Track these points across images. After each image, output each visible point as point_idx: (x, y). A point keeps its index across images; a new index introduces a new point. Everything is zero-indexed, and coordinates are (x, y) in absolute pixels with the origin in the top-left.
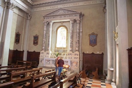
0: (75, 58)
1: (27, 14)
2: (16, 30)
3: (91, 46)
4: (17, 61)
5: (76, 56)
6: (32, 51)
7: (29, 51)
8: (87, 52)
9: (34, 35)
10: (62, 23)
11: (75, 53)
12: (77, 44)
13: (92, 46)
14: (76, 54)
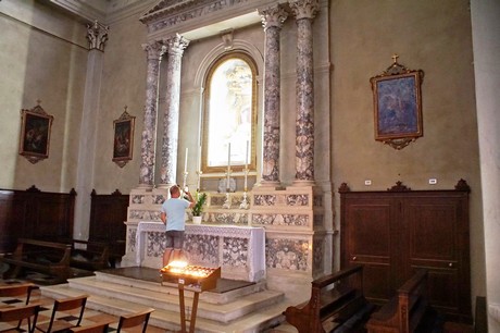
0: (290, 219)
1: (87, 24)
3: (388, 147)
5: (297, 209)
6: (109, 192)
7: (99, 193)
8: (368, 183)
9: (117, 115)
10: (229, 37)
11: (291, 190)
12: (300, 138)
13: (395, 145)
14: (295, 197)
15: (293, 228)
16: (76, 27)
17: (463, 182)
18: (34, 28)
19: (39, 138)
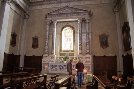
0: (86, 62)
1: (25, 12)
2: (12, 30)
3: (102, 48)
4: (15, 67)
5: (88, 60)
6: (31, 55)
7: (27, 55)
8: (99, 55)
9: (34, 36)
10: (68, 23)
11: (86, 56)
12: (88, 46)
13: (104, 48)
14: (87, 57)
15: (87, 63)
16: (22, 12)
17: (116, 55)
18: (15, 12)
19: (14, 40)
